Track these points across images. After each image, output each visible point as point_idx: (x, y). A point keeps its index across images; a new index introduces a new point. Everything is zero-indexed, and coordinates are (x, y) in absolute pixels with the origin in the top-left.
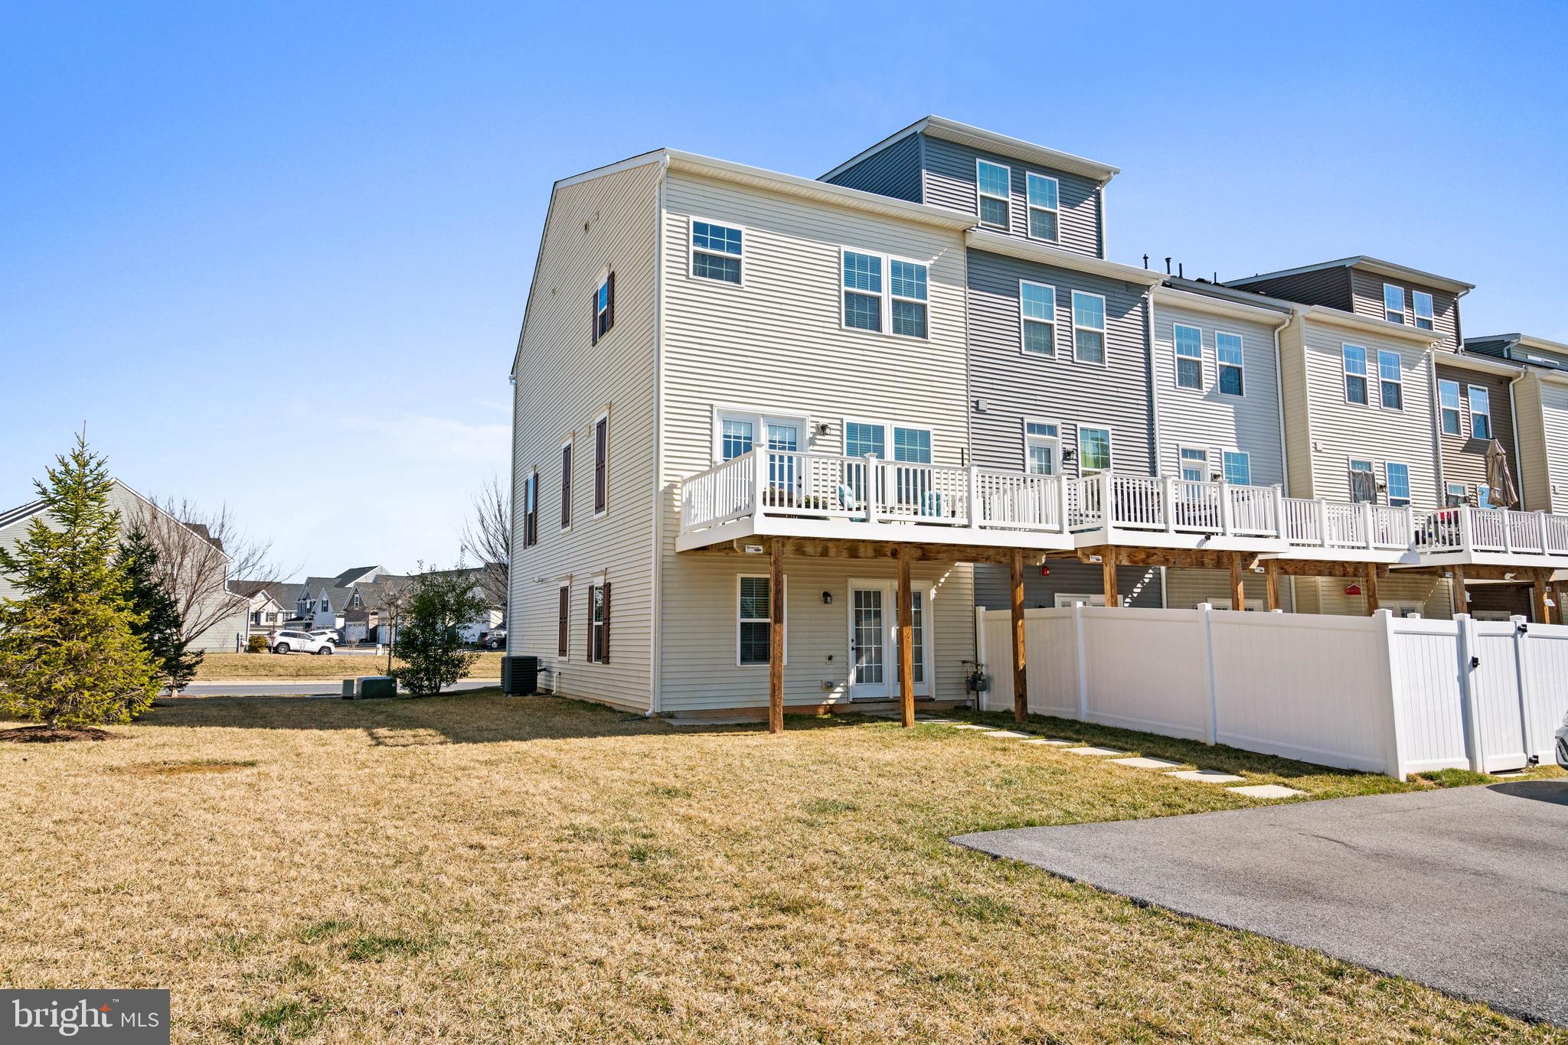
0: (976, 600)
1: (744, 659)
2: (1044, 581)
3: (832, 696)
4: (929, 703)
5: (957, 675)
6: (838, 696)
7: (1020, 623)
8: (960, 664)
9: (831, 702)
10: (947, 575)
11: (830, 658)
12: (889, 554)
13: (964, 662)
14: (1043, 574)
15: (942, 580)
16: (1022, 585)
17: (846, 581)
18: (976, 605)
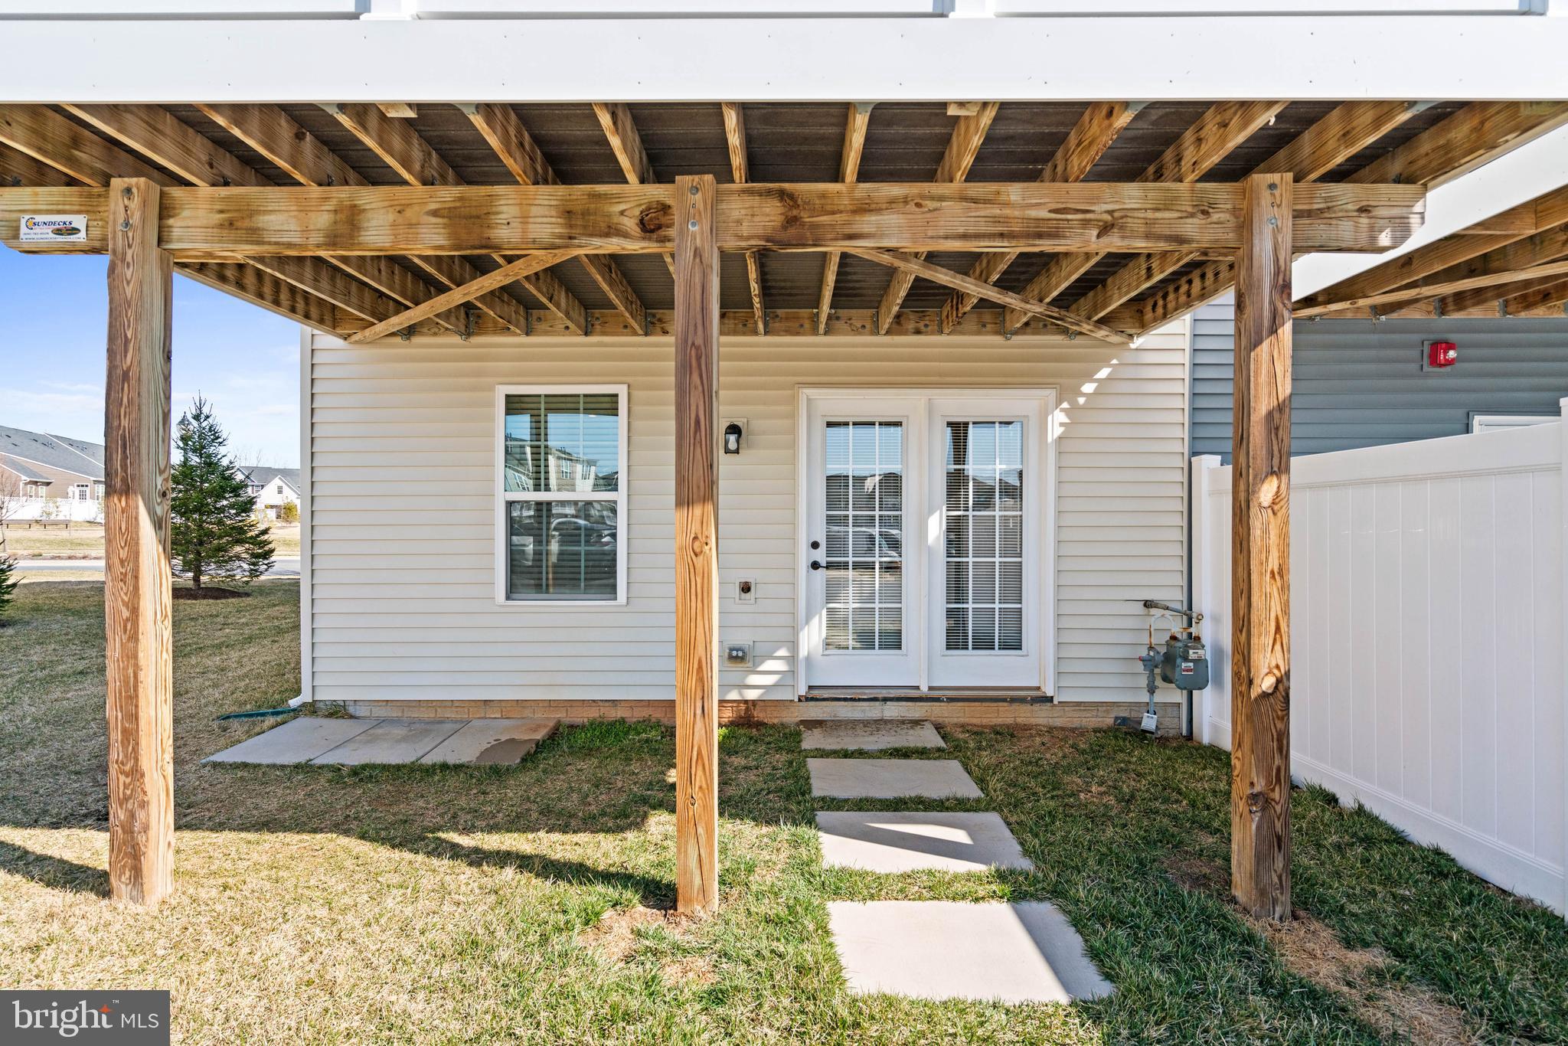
0: (1194, 439)
1: (511, 591)
2: (1432, 382)
3: (753, 679)
4: (1037, 707)
5: (1127, 638)
6: (770, 680)
7: (1267, 492)
8: (1139, 608)
9: (752, 695)
10: (1104, 373)
11: (746, 588)
12: (630, 224)
13: (1148, 604)
14: (1434, 361)
15: (1089, 388)
16: (1286, 330)
17: (793, 400)
18: (1195, 454)
